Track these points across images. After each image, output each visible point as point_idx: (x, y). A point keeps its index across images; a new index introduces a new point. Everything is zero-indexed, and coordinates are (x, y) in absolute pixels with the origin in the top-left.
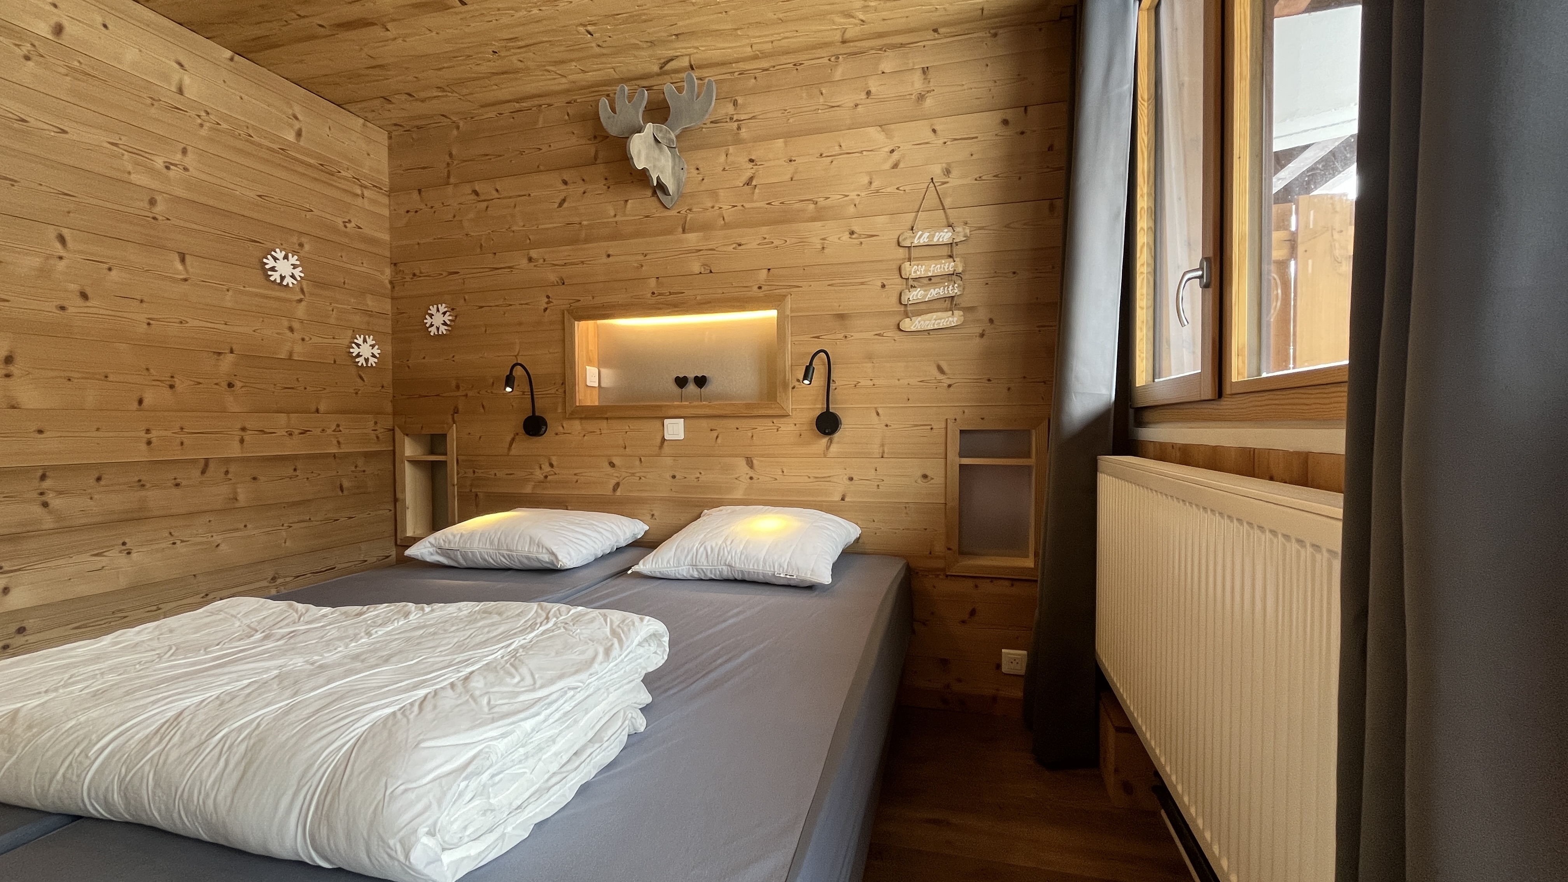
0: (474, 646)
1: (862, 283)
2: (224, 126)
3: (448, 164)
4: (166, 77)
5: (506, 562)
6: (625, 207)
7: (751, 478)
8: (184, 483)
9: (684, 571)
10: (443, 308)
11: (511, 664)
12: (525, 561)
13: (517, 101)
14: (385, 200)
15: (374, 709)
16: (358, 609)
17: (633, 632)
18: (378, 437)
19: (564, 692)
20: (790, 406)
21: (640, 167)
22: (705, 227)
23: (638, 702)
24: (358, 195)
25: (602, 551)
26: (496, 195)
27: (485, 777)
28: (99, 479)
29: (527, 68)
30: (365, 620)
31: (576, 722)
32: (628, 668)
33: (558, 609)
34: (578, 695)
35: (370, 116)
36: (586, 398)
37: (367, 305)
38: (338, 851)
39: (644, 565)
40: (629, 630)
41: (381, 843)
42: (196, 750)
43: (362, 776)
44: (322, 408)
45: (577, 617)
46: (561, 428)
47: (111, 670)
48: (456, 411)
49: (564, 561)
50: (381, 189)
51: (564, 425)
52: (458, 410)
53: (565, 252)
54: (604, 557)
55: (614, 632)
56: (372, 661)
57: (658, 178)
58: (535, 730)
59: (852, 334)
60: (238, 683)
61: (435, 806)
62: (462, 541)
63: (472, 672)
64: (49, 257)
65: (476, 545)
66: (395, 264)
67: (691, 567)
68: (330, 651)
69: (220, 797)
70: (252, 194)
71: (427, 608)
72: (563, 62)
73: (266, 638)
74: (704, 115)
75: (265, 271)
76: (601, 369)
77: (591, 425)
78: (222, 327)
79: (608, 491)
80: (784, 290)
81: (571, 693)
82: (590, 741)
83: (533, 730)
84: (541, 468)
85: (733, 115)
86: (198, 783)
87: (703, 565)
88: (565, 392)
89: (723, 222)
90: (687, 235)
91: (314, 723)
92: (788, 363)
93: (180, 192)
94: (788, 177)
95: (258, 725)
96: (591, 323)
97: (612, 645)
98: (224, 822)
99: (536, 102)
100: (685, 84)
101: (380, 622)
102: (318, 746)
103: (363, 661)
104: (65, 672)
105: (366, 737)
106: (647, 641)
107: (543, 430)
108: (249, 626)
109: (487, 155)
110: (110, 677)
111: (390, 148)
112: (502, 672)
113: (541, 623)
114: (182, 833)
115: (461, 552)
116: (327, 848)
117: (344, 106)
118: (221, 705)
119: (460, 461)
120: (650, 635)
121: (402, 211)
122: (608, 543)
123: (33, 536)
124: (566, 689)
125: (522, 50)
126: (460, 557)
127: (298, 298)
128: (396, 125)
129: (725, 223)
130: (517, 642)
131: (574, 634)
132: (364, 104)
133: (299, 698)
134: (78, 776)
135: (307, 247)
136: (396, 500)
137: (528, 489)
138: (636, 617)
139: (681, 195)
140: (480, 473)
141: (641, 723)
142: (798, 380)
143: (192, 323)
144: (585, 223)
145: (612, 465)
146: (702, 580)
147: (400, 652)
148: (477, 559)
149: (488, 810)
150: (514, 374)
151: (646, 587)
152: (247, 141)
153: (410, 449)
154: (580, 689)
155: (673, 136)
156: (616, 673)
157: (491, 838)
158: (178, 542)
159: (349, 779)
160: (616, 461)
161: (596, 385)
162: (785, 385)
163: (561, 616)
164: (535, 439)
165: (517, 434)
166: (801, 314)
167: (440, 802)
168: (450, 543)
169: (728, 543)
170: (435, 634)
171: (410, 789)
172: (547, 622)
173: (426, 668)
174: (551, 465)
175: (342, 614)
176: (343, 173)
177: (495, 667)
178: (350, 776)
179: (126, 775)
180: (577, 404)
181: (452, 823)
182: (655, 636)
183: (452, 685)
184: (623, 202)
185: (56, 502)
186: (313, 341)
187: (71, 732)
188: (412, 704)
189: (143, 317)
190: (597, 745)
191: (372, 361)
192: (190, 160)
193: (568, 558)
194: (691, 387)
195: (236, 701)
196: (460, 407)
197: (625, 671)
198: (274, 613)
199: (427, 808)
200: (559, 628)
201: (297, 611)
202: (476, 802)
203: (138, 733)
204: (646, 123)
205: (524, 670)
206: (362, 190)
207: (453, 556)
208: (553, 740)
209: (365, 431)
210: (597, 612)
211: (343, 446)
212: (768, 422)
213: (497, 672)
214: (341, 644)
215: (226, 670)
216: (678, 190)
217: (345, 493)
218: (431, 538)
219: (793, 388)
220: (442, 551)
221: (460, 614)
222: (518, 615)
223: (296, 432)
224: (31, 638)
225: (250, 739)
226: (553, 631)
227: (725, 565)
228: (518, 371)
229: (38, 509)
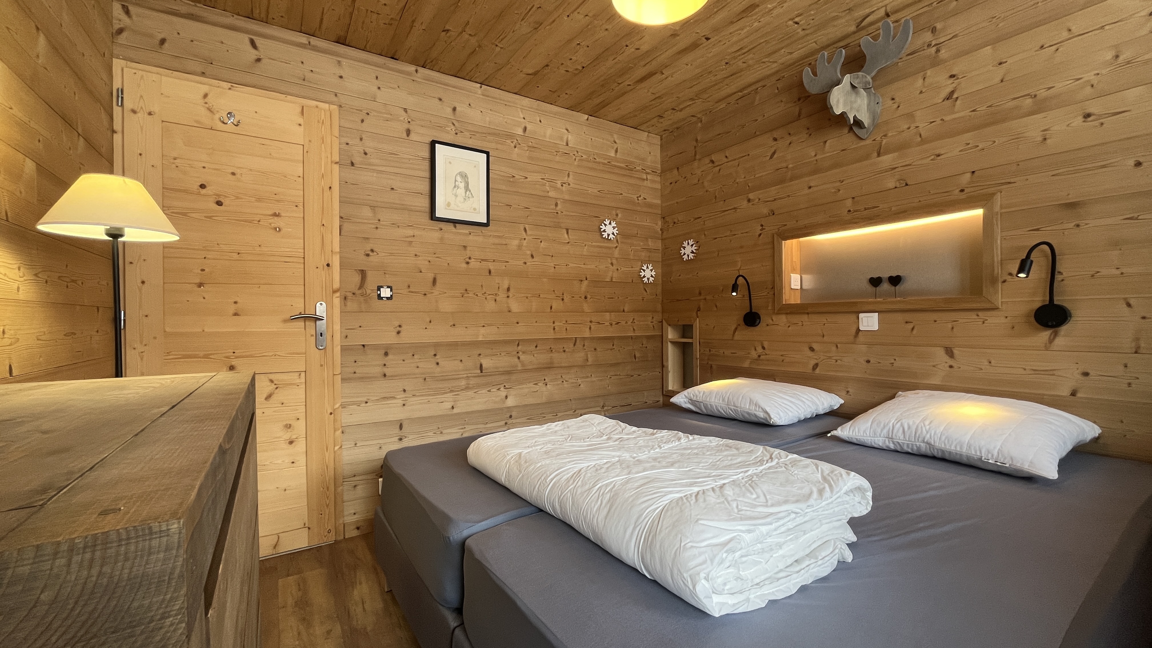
0: (722, 467)
1: (1104, 166)
2: (584, 157)
3: (695, 147)
4: (561, 139)
5: (733, 415)
6: (825, 147)
7: (951, 367)
8: (567, 350)
9: (880, 441)
10: (691, 242)
11: (749, 484)
12: (746, 415)
13: (740, 91)
14: (658, 179)
15: (671, 492)
16: (650, 431)
17: (841, 483)
18: (654, 327)
19: (789, 513)
20: (999, 299)
21: (838, 111)
22: (901, 147)
23: (846, 537)
24: (644, 179)
25: (804, 415)
26: (726, 160)
27: (738, 554)
28: (536, 347)
29: (749, 66)
30: (656, 438)
31: (797, 538)
32: (836, 509)
33: (779, 453)
34: (798, 519)
35: (651, 129)
36: (790, 298)
37: (649, 246)
38: (656, 570)
39: (842, 430)
40: (838, 480)
41: (679, 573)
42: (588, 491)
43: (668, 530)
44: (626, 310)
45: (795, 461)
46: (771, 321)
47: (549, 442)
48: (699, 310)
49: (775, 419)
50: (656, 172)
51: (773, 318)
52: (700, 309)
53: (773, 191)
54: (806, 420)
55: (824, 479)
56: (664, 464)
57: (855, 117)
58: (769, 534)
59: (1087, 222)
60: (602, 461)
61: (709, 562)
62: (704, 396)
63: (724, 484)
64: (521, 239)
65: (713, 400)
66: (664, 218)
67: (887, 439)
68: (641, 453)
69: (599, 520)
70: (596, 191)
71: (691, 437)
72: (775, 52)
73: (609, 439)
74: (900, 52)
75: (601, 232)
76: (803, 276)
77: (795, 319)
78: (582, 266)
79: (809, 369)
80: (993, 189)
81: (793, 516)
82: (807, 555)
83: (767, 534)
84: (756, 350)
85: (930, 41)
86: (590, 509)
87: (899, 439)
88: (774, 294)
89: (919, 139)
90: (882, 157)
91: (641, 491)
92: (997, 258)
93: (567, 197)
94: (998, 80)
95: (614, 486)
96: (795, 241)
97: (824, 488)
98: (601, 533)
99: (754, 87)
100: (881, 31)
101: (665, 441)
102: (644, 506)
103: (659, 462)
104: (533, 439)
105: (668, 508)
106: (852, 492)
107: (758, 322)
108: (599, 431)
109: (720, 134)
110: (549, 445)
111: (661, 146)
112: (743, 489)
113: (767, 461)
114: (582, 532)
115: (703, 404)
116: (650, 565)
117: (638, 128)
118: (597, 470)
119: (701, 343)
120: (856, 488)
121: (668, 184)
122: (809, 410)
123: (515, 373)
124: (790, 512)
125: (746, 54)
126: (703, 407)
127: (615, 246)
128: (665, 130)
129: (922, 139)
130: (751, 470)
131: (793, 474)
132: (649, 123)
133: (632, 476)
134: (543, 490)
135: (620, 215)
136: (663, 366)
137: (746, 364)
138: (843, 471)
139: (876, 125)
140: (713, 351)
141: (849, 557)
142: (1010, 274)
143: (571, 265)
144: (791, 166)
145: (812, 349)
146: (898, 451)
147: (679, 461)
148: (714, 410)
149: (739, 578)
150: (738, 283)
151: (845, 449)
152: (594, 162)
153: (671, 334)
154: (800, 514)
155: (869, 78)
156: (827, 510)
157: (741, 597)
158: (564, 381)
159: (660, 530)
160: (815, 346)
161: (799, 287)
162: (994, 281)
163: (781, 458)
164: (752, 328)
165: (739, 325)
166: (1013, 209)
167: (712, 561)
168: (697, 396)
169: (927, 423)
170: (697, 454)
171: (695, 547)
172: (772, 461)
173: (694, 475)
174: (764, 348)
175: (643, 432)
176: (638, 168)
177: (739, 484)
178: (661, 528)
179: (561, 495)
180: (784, 303)
181: (718, 577)
182: (859, 489)
183: (713, 489)
184: (822, 144)
185: (522, 357)
186: (622, 270)
187: (540, 468)
188: (691, 495)
189: (552, 265)
190: (813, 561)
191: (651, 279)
192: (571, 179)
193: (779, 417)
194: (885, 286)
195: (603, 470)
196: (701, 306)
197: (834, 511)
198: (610, 426)
199: (704, 562)
200: (781, 467)
201: (621, 426)
202: (731, 570)
203: (564, 475)
204: (843, 75)
205: (759, 491)
206: (647, 176)
207: (698, 406)
208: (780, 546)
209: (646, 323)
210: (809, 461)
211: (636, 332)
212: (973, 315)
213: (741, 488)
214: (646, 450)
215: (595, 452)
216: (874, 120)
217: (637, 360)
218: (686, 392)
219: (1004, 281)
220: (692, 402)
221: (711, 444)
222: (750, 452)
223: (614, 323)
224: (514, 421)
225: (611, 492)
226: (777, 468)
227: (923, 442)
228: (741, 280)
229: (517, 360)
